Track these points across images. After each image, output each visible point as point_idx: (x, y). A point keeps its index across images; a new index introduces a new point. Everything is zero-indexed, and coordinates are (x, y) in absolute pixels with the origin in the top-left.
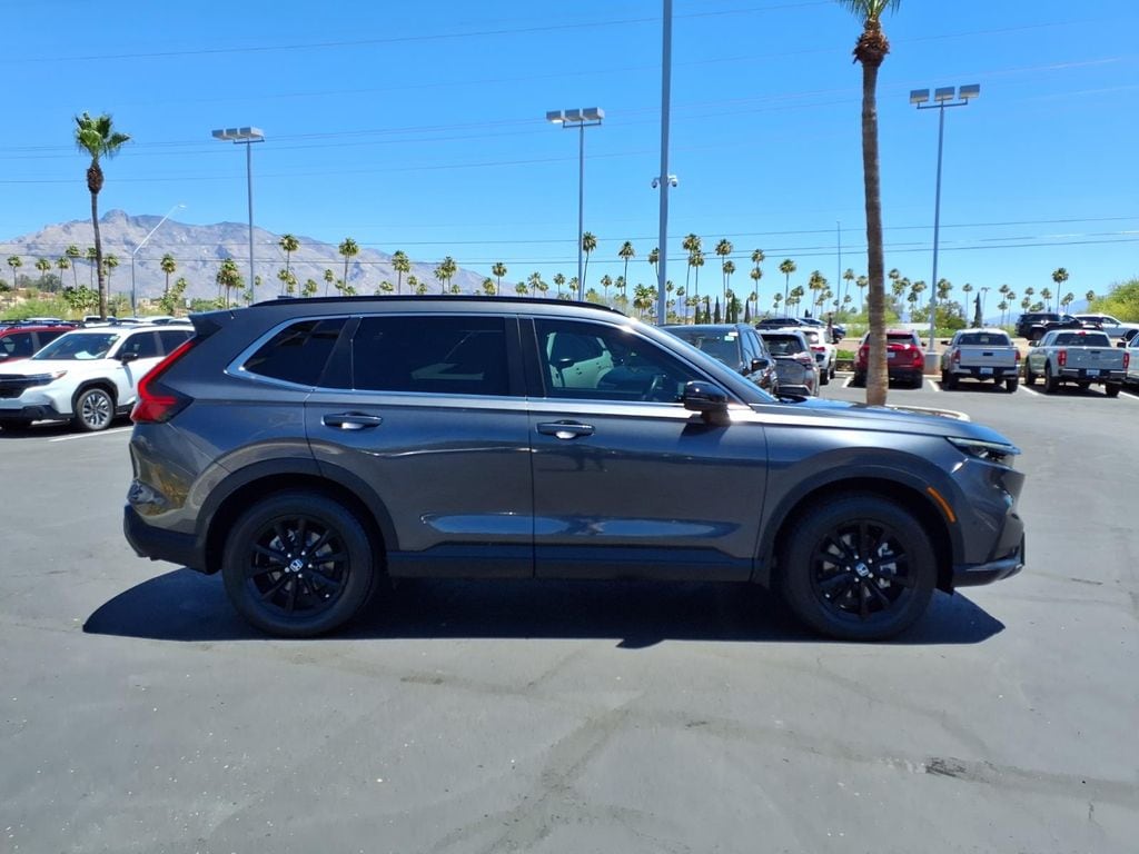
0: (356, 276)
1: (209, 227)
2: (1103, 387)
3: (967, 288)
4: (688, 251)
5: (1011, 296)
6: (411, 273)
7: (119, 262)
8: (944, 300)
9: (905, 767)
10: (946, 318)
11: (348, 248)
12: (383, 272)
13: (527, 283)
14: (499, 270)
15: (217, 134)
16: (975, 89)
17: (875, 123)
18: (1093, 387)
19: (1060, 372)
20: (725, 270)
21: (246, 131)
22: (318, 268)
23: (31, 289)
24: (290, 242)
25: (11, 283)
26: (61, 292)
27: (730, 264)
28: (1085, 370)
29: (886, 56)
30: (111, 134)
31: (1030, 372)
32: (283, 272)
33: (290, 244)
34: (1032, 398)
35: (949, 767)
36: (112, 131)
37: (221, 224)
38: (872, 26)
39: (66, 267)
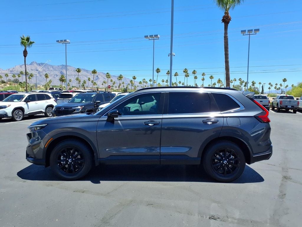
0: (97, 79)
1: (58, 66)
2: (292, 110)
3: (260, 83)
4: (185, 73)
5: (272, 86)
6: (111, 78)
7: (34, 75)
8: (253, 87)
9: (204, 217)
10: (254, 91)
11: (94, 72)
12: (104, 78)
13: (142, 81)
14: (134, 78)
15: (58, 41)
16: (258, 30)
17: (228, 39)
18: (290, 110)
19: (280, 106)
20: (195, 78)
21: (65, 41)
22: (87, 77)
23: (11, 83)
24: (79, 70)
25: (6, 81)
26: (19, 83)
27: (196, 76)
28: (287, 106)
29: (230, 21)
30: (30, 41)
31: (273, 106)
32: (77, 78)
33: (79, 71)
34: (273, 113)
35: (216, 217)
36: (31, 40)
37: (61, 65)
38: (227, 13)
39: (20, 77)
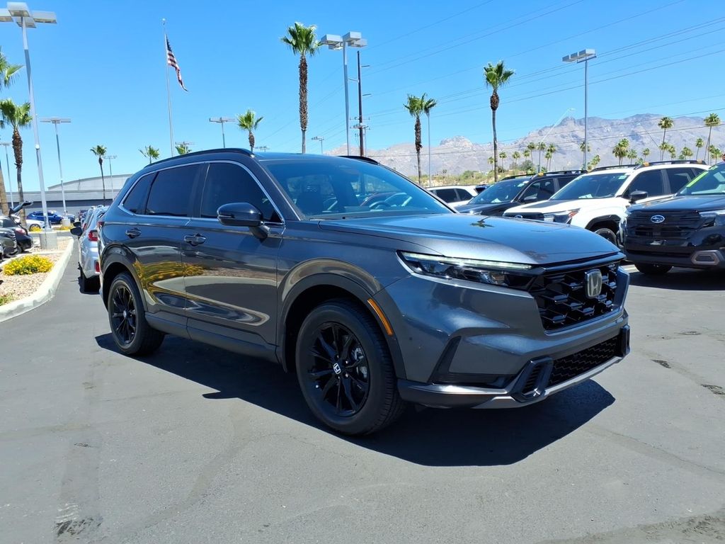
1: (626, 119)
11: (712, 121)
15: (565, 59)
21: (583, 52)
24: (667, 122)
30: (503, 72)
32: (663, 144)
33: (666, 124)
36: (505, 70)
37: (633, 117)
39: (528, 155)
